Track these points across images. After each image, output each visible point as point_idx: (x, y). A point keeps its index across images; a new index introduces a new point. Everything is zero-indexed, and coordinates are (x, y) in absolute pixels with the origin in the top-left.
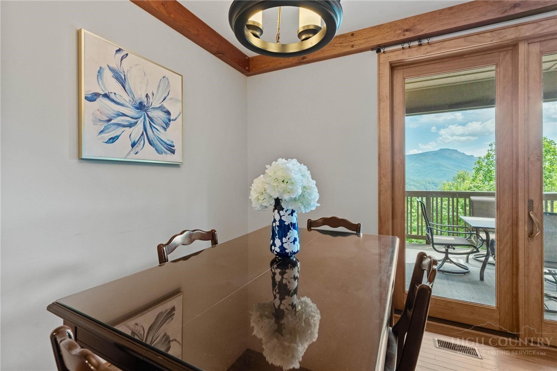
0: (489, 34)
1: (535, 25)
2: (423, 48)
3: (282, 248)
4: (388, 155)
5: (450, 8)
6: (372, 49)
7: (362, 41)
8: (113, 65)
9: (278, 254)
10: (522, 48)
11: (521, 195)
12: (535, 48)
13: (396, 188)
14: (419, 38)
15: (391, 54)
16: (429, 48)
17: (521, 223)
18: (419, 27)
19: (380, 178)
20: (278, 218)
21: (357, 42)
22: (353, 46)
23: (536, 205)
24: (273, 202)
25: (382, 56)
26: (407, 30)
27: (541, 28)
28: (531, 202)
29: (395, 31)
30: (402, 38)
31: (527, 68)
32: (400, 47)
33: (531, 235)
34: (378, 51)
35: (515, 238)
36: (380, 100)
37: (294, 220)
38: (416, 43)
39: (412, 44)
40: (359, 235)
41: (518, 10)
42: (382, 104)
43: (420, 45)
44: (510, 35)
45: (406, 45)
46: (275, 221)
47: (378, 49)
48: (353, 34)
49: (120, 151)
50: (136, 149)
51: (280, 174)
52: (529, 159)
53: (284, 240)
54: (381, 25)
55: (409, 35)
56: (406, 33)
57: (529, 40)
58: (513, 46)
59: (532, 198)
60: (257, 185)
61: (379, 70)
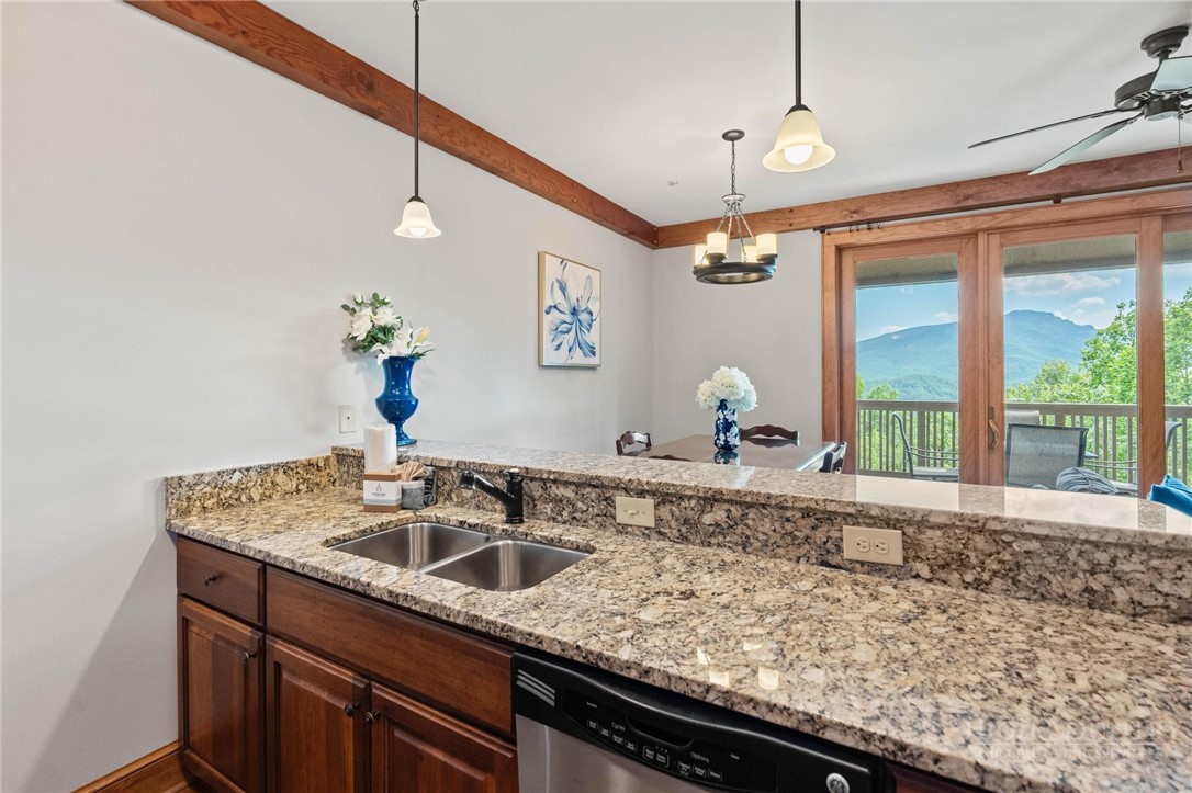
0: (944, 223)
1: (990, 217)
2: (874, 231)
3: (726, 441)
4: (835, 355)
5: (902, 192)
6: (815, 230)
7: (803, 220)
8: (559, 278)
9: (723, 447)
10: (982, 238)
11: (981, 401)
12: (995, 239)
13: (846, 395)
14: (868, 222)
15: (836, 236)
16: (881, 233)
17: (981, 433)
18: (868, 210)
19: (824, 382)
20: (721, 416)
21: (796, 221)
22: (791, 225)
23: (997, 412)
24: (719, 403)
25: (827, 237)
26: (854, 212)
27: (996, 221)
28: (991, 410)
29: (842, 211)
30: (849, 220)
31: (987, 262)
32: (847, 228)
33: (991, 447)
34: (823, 232)
35: (977, 449)
36: (824, 290)
37: (735, 418)
38: (865, 226)
39: (861, 226)
40: (796, 444)
41: (971, 202)
42: (827, 295)
43: (870, 229)
44: (967, 226)
45: (854, 227)
46: (719, 419)
47: (822, 229)
48: (791, 211)
49: (561, 358)
50: (572, 353)
51: (727, 381)
52: (989, 361)
53: (728, 434)
54: (825, 203)
55: (856, 217)
56: (854, 215)
57: (989, 231)
58: (974, 234)
59: (991, 405)
60: (705, 388)
61: (823, 253)
